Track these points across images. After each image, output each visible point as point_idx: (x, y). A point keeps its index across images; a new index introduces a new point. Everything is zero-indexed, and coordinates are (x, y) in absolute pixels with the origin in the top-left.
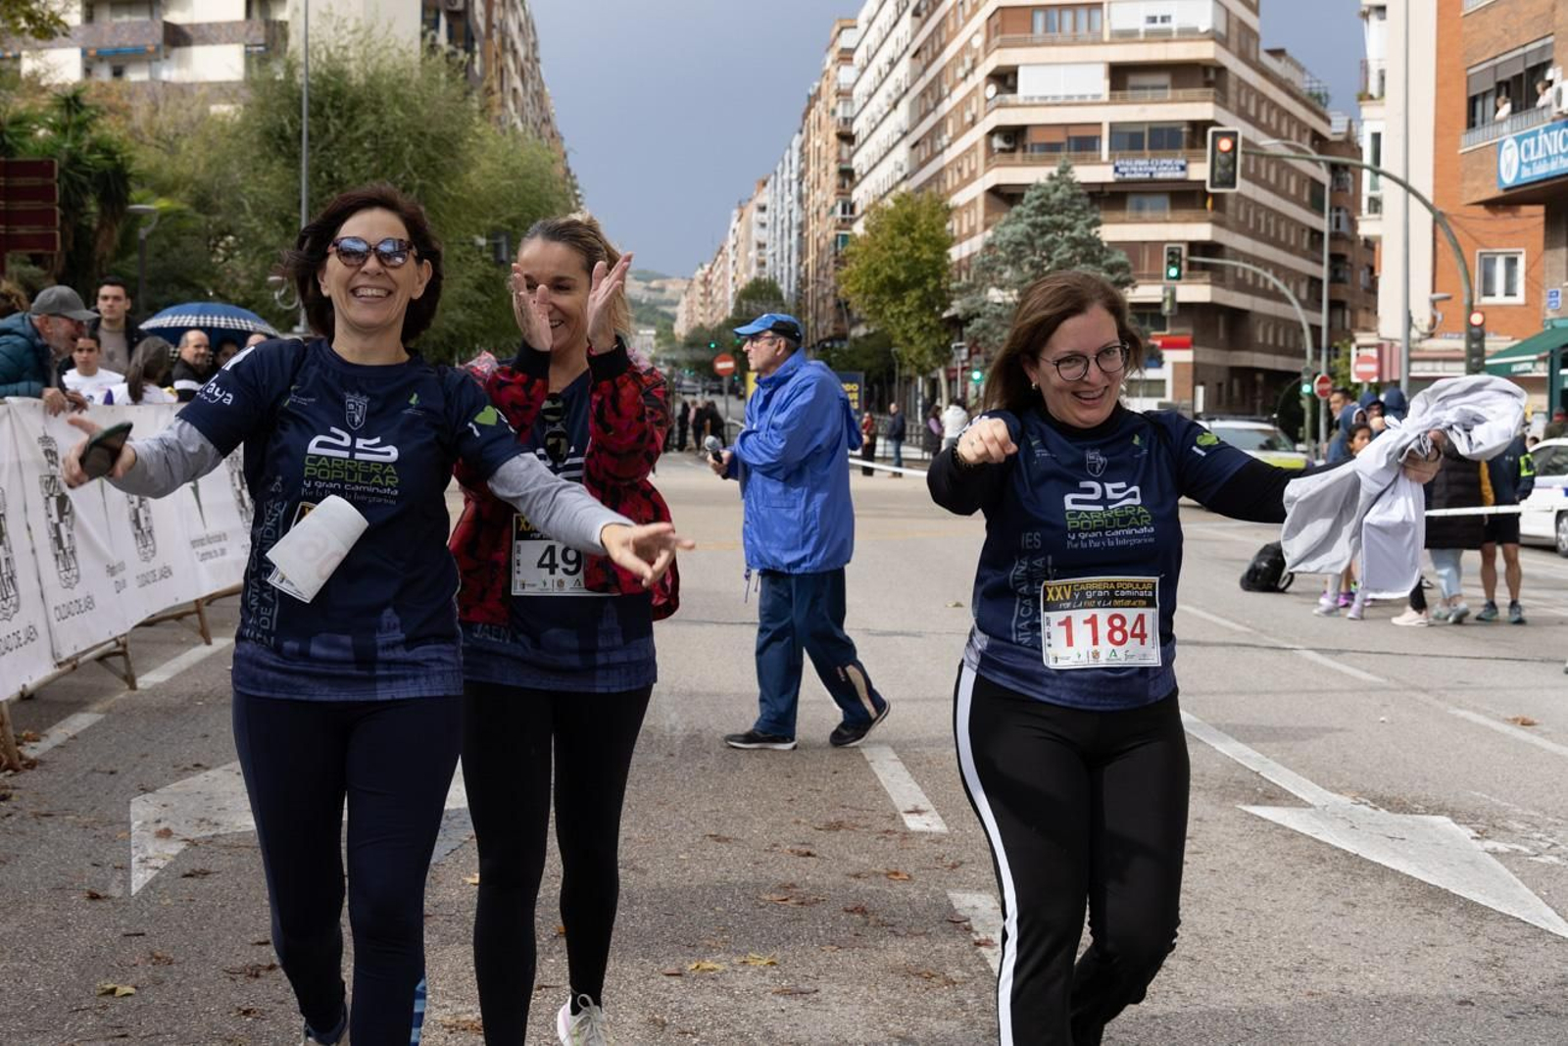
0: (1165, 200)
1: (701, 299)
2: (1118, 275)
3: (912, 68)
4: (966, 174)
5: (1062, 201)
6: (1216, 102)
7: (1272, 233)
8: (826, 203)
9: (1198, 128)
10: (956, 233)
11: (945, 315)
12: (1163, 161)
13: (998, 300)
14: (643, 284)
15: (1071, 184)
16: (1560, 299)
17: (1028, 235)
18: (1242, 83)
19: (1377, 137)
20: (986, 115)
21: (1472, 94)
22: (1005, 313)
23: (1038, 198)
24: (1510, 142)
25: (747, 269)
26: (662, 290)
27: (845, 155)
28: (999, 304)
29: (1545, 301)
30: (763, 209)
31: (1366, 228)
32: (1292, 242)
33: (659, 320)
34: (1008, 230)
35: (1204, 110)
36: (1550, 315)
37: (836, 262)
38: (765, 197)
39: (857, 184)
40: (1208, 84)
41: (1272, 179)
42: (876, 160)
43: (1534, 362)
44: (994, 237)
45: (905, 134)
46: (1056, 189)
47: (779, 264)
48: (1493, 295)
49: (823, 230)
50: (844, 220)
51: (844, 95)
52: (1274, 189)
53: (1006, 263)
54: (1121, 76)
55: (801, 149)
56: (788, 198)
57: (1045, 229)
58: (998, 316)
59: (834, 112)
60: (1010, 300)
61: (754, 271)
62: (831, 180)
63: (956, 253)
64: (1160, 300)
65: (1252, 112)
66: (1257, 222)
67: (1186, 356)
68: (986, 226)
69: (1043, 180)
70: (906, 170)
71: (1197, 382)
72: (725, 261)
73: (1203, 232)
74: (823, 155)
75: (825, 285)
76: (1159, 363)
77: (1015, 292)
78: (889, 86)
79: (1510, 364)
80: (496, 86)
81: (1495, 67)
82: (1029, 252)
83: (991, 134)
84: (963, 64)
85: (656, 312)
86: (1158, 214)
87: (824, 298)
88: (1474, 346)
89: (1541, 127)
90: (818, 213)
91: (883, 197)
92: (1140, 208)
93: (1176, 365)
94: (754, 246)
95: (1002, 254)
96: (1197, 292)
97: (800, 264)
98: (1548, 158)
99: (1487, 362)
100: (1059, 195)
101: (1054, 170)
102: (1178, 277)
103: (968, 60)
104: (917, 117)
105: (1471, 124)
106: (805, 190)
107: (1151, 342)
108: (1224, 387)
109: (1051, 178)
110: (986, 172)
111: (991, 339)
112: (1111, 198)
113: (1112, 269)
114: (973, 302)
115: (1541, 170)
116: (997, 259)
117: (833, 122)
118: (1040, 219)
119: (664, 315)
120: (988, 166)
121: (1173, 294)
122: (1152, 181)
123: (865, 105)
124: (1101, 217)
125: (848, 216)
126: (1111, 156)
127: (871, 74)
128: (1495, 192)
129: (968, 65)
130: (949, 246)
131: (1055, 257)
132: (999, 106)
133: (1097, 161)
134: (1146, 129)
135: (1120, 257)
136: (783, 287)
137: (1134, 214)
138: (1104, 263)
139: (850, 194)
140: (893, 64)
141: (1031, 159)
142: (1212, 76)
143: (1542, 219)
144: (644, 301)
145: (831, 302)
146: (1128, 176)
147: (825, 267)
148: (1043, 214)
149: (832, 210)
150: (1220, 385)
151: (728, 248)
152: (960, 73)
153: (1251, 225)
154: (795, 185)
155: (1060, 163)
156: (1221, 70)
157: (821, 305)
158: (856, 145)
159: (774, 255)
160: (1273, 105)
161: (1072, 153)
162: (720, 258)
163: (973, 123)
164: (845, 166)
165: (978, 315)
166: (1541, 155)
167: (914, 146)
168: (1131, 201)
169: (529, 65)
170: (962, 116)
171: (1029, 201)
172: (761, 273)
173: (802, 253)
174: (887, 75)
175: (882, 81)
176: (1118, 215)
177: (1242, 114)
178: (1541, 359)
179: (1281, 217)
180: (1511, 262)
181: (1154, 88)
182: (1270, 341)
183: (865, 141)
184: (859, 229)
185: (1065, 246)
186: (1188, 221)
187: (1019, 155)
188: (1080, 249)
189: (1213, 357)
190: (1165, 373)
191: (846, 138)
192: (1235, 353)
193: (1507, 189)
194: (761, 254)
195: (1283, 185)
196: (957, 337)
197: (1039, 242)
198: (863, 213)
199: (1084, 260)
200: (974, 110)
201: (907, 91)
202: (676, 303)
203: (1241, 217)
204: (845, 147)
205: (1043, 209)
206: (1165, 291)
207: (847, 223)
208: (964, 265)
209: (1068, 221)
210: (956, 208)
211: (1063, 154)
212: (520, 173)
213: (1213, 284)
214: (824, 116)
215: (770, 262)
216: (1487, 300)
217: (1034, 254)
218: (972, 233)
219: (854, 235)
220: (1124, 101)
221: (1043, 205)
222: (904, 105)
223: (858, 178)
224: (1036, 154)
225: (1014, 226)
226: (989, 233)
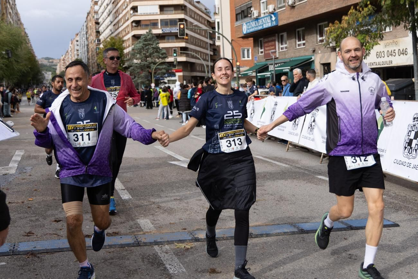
0: (174, 37)
1: (63, 64)
2: (164, 55)
3: (113, 6)
4: (127, 32)
5: (150, 38)
6: (185, 14)
7: (199, 44)
8: (93, 39)
9: (181, 20)
10: (125, 46)
11: (124, 66)
12: (173, 28)
13: (136, 62)
14: (47, 61)
15: (152, 34)
16: (257, 58)
17: (143, 47)
18: (190, 9)
19: (218, 23)
20: (131, 17)
21: (237, 13)
22: (138, 66)
23: (144, 38)
24: (245, 24)
25: (74, 56)
26: (52, 62)
27: (97, 28)
28: (136, 63)
29: (254, 59)
30: (77, 41)
31: (217, 43)
32: (204, 46)
33: (53, 70)
34: (138, 45)
35: (182, 16)
36: (255, 62)
37: (97, 54)
38: (78, 38)
39: (101, 35)
40: (182, 10)
41: (199, 32)
42: (105, 28)
43: (252, 73)
44: (134, 47)
45: (112, 22)
46: (148, 35)
47: (82, 55)
48: (245, 58)
49: (93, 46)
50: (98, 44)
51: (96, 13)
52: (199, 34)
53: (138, 53)
54: (162, 8)
55: (86, 26)
56: (84, 38)
57: (146, 45)
58: (136, 67)
59: (94, 17)
60: (139, 62)
61: (76, 57)
62: (94, 34)
63: (126, 51)
64: (173, 61)
65: (193, 16)
66: (196, 42)
67: (181, 74)
68: (132, 45)
69: (145, 33)
70: (113, 31)
71: (184, 80)
72: (68, 54)
73: (183, 45)
74: (92, 27)
75: (94, 60)
76: (174, 75)
77: (140, 60)
78: (107, 10)
79: (247, 73)
80: (5, 12)
81: (241, 7)
82: (142, 50)
83: (132, 22)
84: (125, 5)
85: (51, 68)
86: (173, 41)
87: (94, 63)
88: (238, 70)
89: (250, 21)
90: (91, 42)
91: (107, 38)
92: (168, 39)
93: (179, 76)
94: (76, 50)
95: (136, 51)
96: (182, 59)
97: (88, 55)
98: (252, 28)
99: (241, 73)
100: (149, 37)
101: (148, 31)
102: (176, 56)
103: (126, 4)
104: (114, 18)
105: (237, 20)
106: (88, 36)
107: (173, 71)
108: (190, 81)
109: (147, 33)
110: (131, 31)
111: (135, 72)
112: (161, 37)
113: (162, 54)
114: (130, 63)
115: (252, 30)
116: (135, 53)
117: (93, 19)
118: (145, 43)
119: (54, 68)
120: (132, 30)
121: (176, 59)
122: (171, 33)
123: (101, 15)
124: (159, 41)
125: (99, 43)
126: (161, 27)
127: (103, 7)
128: (242, 35)
129: (126, 6)
130: (124, 50)
131: (149, 52)
132: (134, 16)
133: (158, 28)
134: (169, 21)
135: (164, 51)
136: (84, 61)
137: (167, 41)
138: (161, 53)
139: (99, 37)
140: (108, 5)
141: (142, 28)
142: (183, 8)
143: (252, 41)
144: (48, 65)
145: (96, 64)
146: (165, 32)
147: (94, 55)
148: (146, 41)
149: (95, 41)
150: (189, 80)
151: (69, 51)
152: (124, 8)
153: (194, 43)
154: (85, 35)
155: (149, 29)
156: (185, 6)
157: (93, 65)
158: (100, 24)
159: (81, 53)
160: (198, 14)
161: (152, 27)
162: (67, 54)
163: (128, 20)
164: (97, 30)
165: (131, 66)
166: (251, 27)
167: (114, 25)
168: (166, 38)
169: (13, 6)
170: (125, 18)
171: (142, 38)
172: (78, 57)
173: (88, 52)
174: (107, 8)
175: (105, 9)
176: (163, 41)
177: (191, 17)
178: (254, 72)
179: (201, 40)
180: (248, 50)
181: (170, 11)
182: (200, 69)
183: (102, 24)
184: (101, 46)
185: (151, 49)
186: (179, 42)
187: (139, 27)
188: (155, 50)
189: (187, 74)
190: (176, 78)
191: (97, 23)
192: (192, 73)
193: (245, 34)
194: (78, 53)
195: (201, 33)
196: (127, 71)
197: (145, 48)
198: (103, 42)
199: (156, 52)
200: (128, 17)
201: (111, 12)
202: (56, 65)
203: (192, 41)
204: (97, 25)
205: (146, 40)
206: (174, 59)
207: (99, 44)
208: (128, 54)
209: (152, 43)
210: (125, 40)
211: (149, 27)
212: (13, 35)
213: (186, 57)
214: (91, 18)
215: (80, 54)
216: (243, 59)
217: (144, 51)
218: (129, 46)
219: (100, 48)
220: (163, 14)
221: (145, 39)
222: (111, 15)
223: (101, 33)
224: (143, 27)
225: (139, 45)
226: (133, 46)
